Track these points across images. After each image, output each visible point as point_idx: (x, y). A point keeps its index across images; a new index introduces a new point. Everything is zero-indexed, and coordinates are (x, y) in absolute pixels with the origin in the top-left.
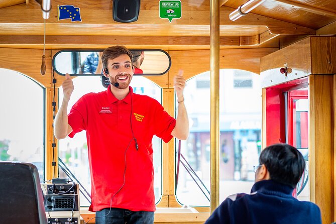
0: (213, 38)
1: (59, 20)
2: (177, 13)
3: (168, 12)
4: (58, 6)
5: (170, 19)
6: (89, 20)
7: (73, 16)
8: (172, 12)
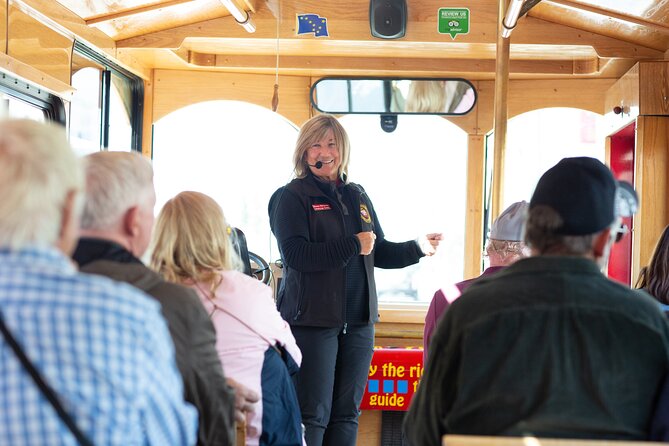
0: (500, 61)
1: (297, 34)
2: (463, 25)
3: (451, 24)
4: (297, 15)
5: (453, 34)
6: (339, 35)
7: (317, 29)
8: (457, 24)
